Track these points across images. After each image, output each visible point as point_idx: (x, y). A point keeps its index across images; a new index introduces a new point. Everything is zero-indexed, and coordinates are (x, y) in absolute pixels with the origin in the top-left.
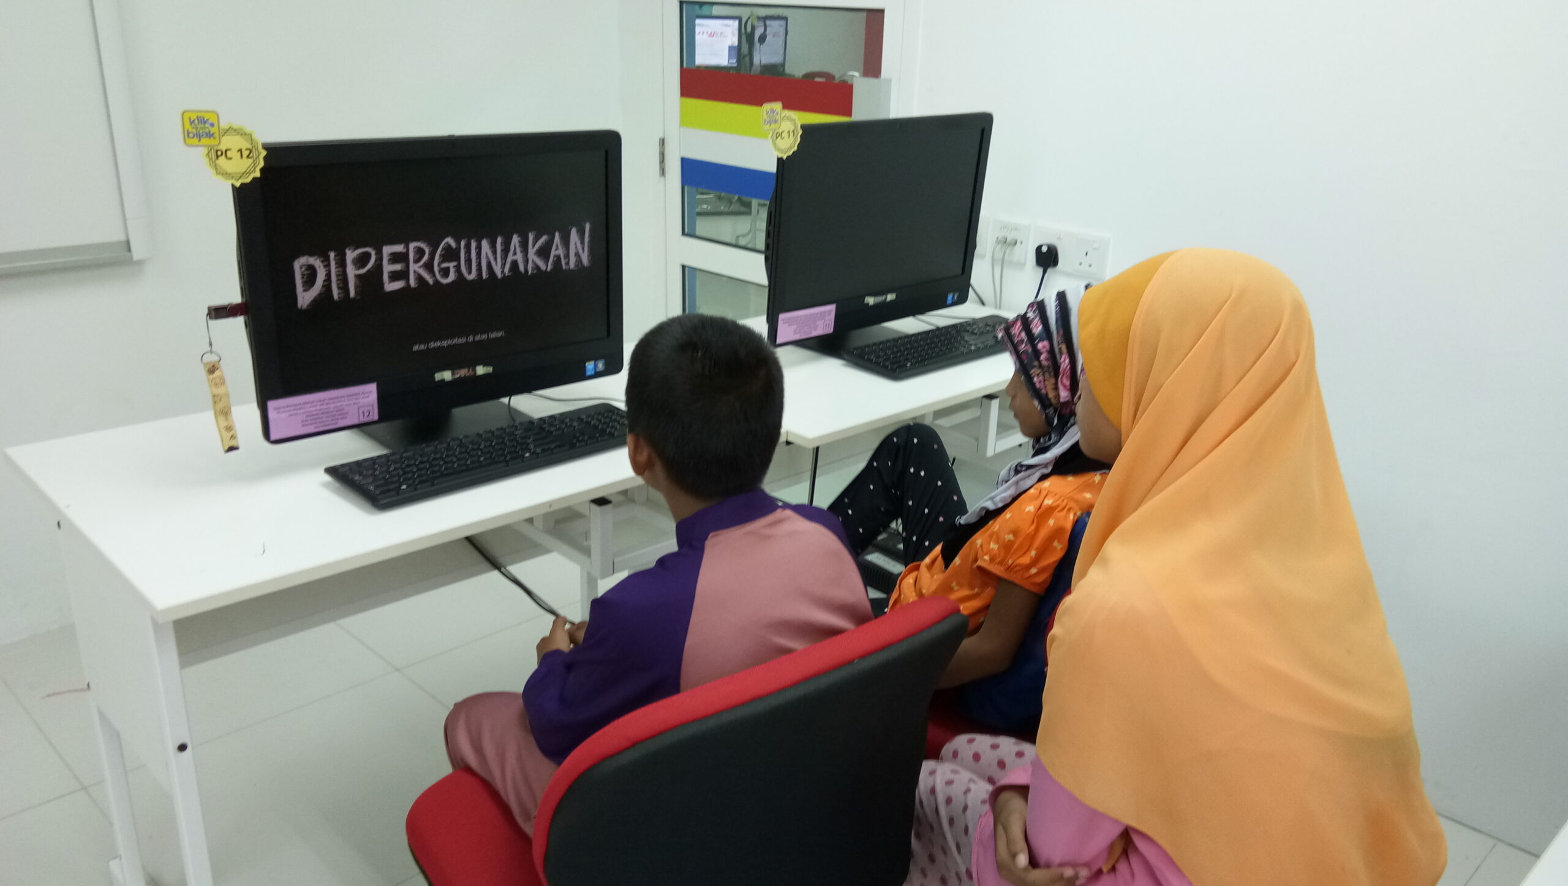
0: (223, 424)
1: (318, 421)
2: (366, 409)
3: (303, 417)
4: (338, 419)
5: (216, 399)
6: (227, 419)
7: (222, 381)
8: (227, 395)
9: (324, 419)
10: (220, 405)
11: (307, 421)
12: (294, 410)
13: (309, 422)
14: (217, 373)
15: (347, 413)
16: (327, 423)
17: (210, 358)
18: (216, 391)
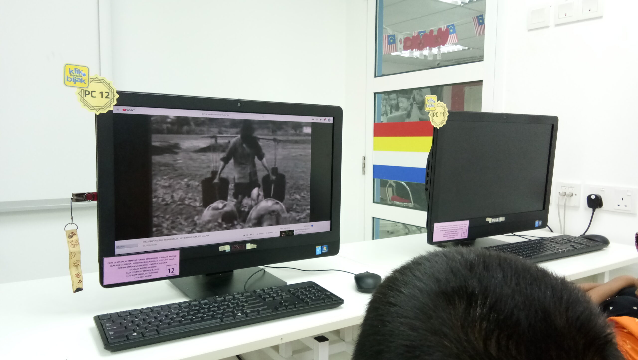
0: (74, 272)
1: (137, 273)
2: (171, 267)
3: (128, 270)
4: (152, 273)
5: (72, 254)
6: (77, 269)
7: (77, 243)
8: (80, 253)
9: (142, 272)
10: (74, 259)
11: (131, 273)
12: (122, 265)
13: (132, 274)
14: (74, 238)
15: (159, 269)
16: (143, 275)
17: (71, 228)
18: (73, 249)
